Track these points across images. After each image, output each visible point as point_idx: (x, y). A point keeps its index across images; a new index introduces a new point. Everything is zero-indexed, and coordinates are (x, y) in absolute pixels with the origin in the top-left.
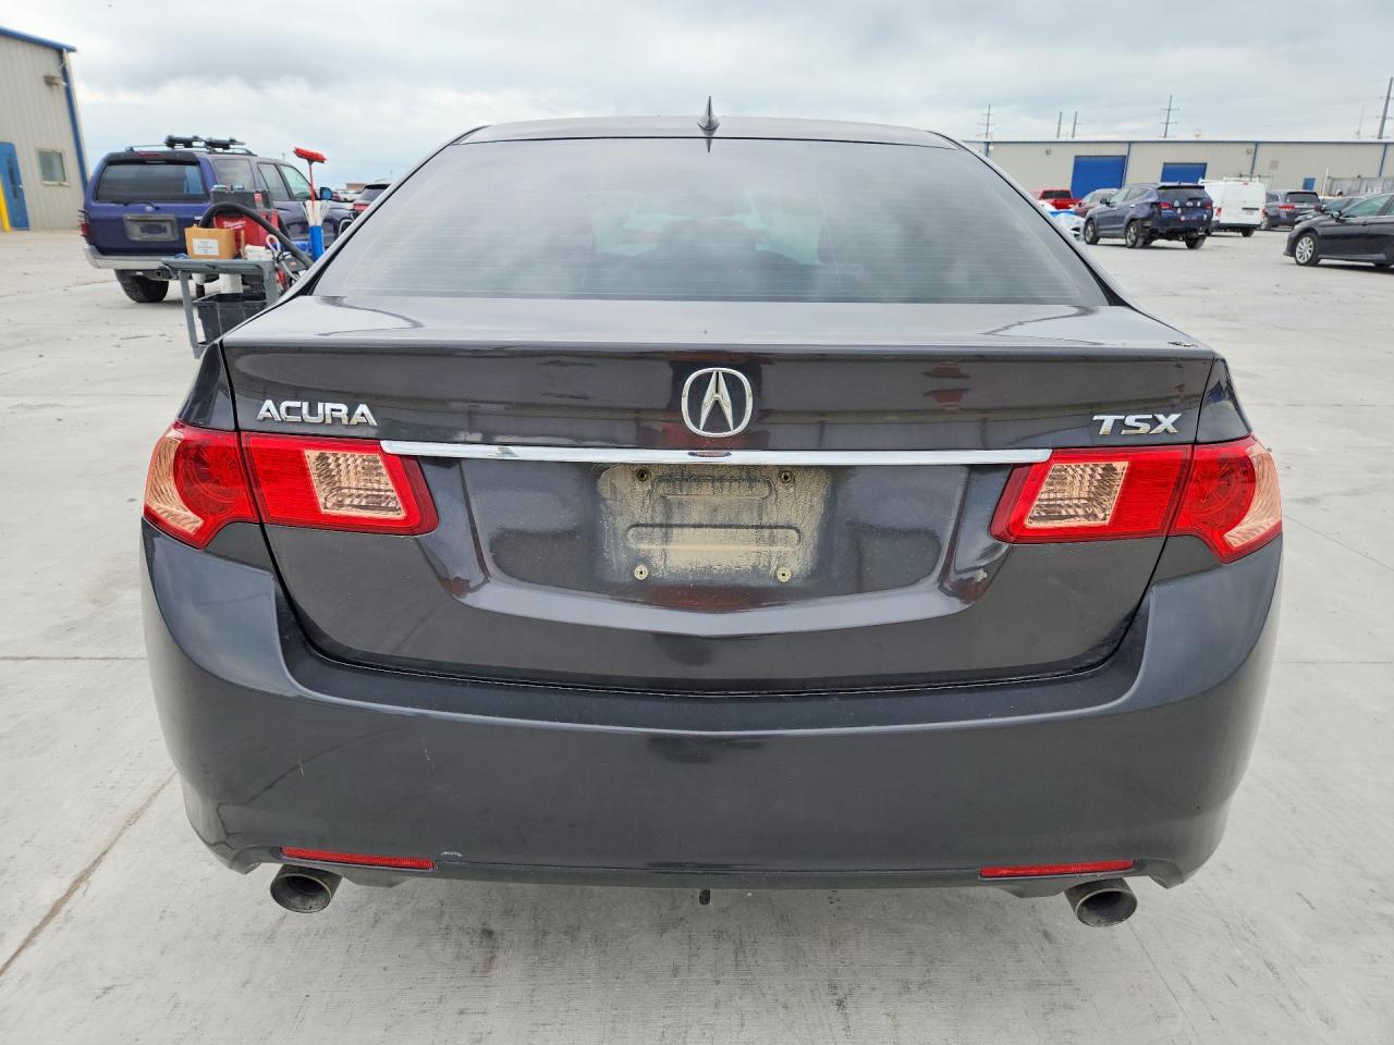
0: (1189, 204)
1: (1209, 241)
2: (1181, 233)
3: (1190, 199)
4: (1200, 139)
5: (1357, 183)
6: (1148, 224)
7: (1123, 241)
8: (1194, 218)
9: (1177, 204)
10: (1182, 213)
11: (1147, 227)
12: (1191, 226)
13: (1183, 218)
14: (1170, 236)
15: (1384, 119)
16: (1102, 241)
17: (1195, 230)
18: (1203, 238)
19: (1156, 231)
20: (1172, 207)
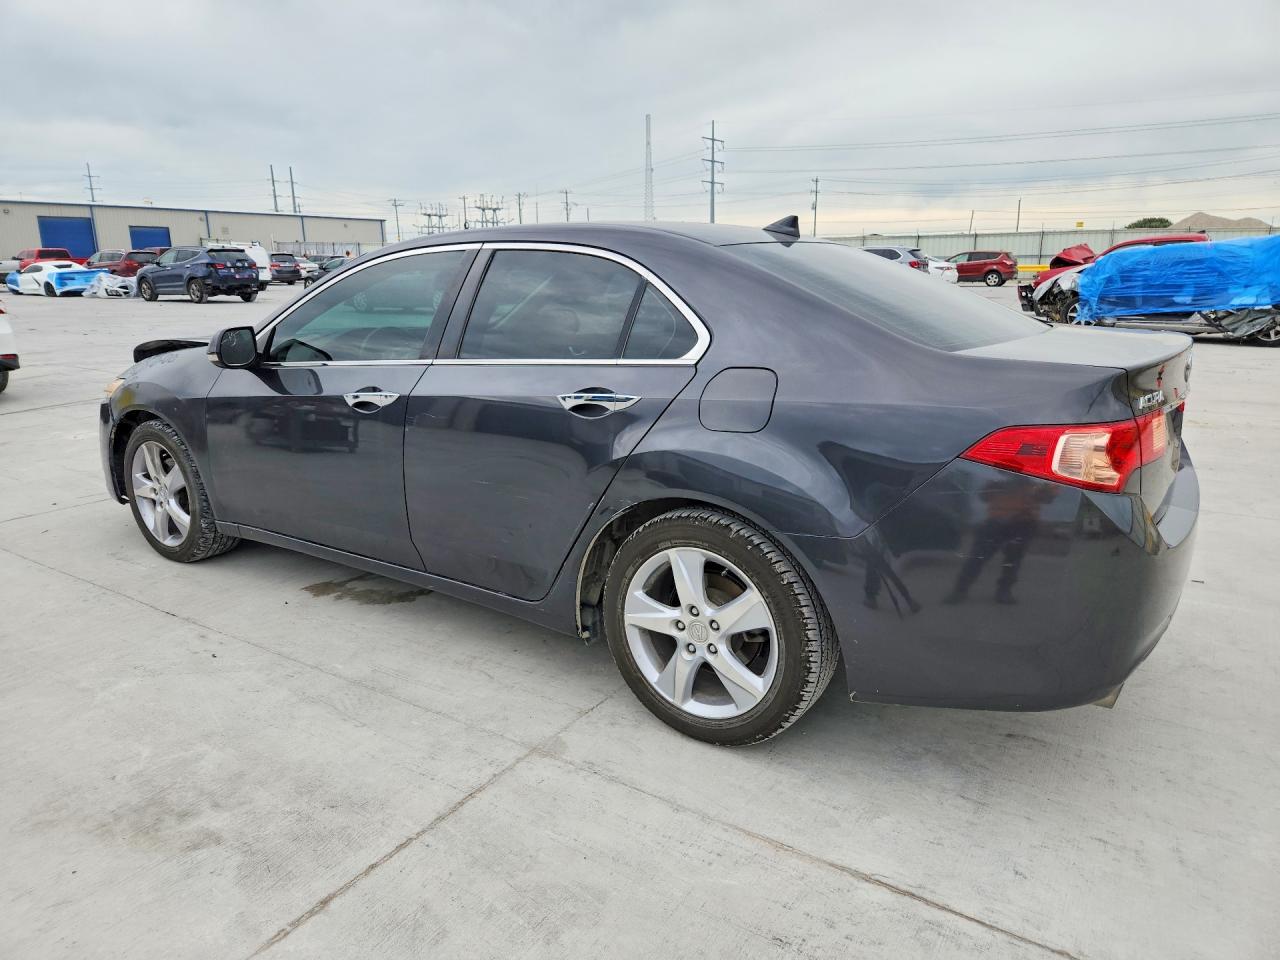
0: (239, 264)
1: (261, 295)
2: (237, 288)
3: (239, 261)
4: (154, 206)
5: (297, 246)
6: (209, 281)
7: (188, 297)
8: (246, 276)
9: (229, 265)
10: (237, 273)
11: (209, 285)
12: (246, 283)
13: (237, 277)
14: (228, 292)
15: (275, 197)
16: (160, 297)
17: (248, 286)
18: (256, 292)
19: (218, 288)
20: (226, 267)
